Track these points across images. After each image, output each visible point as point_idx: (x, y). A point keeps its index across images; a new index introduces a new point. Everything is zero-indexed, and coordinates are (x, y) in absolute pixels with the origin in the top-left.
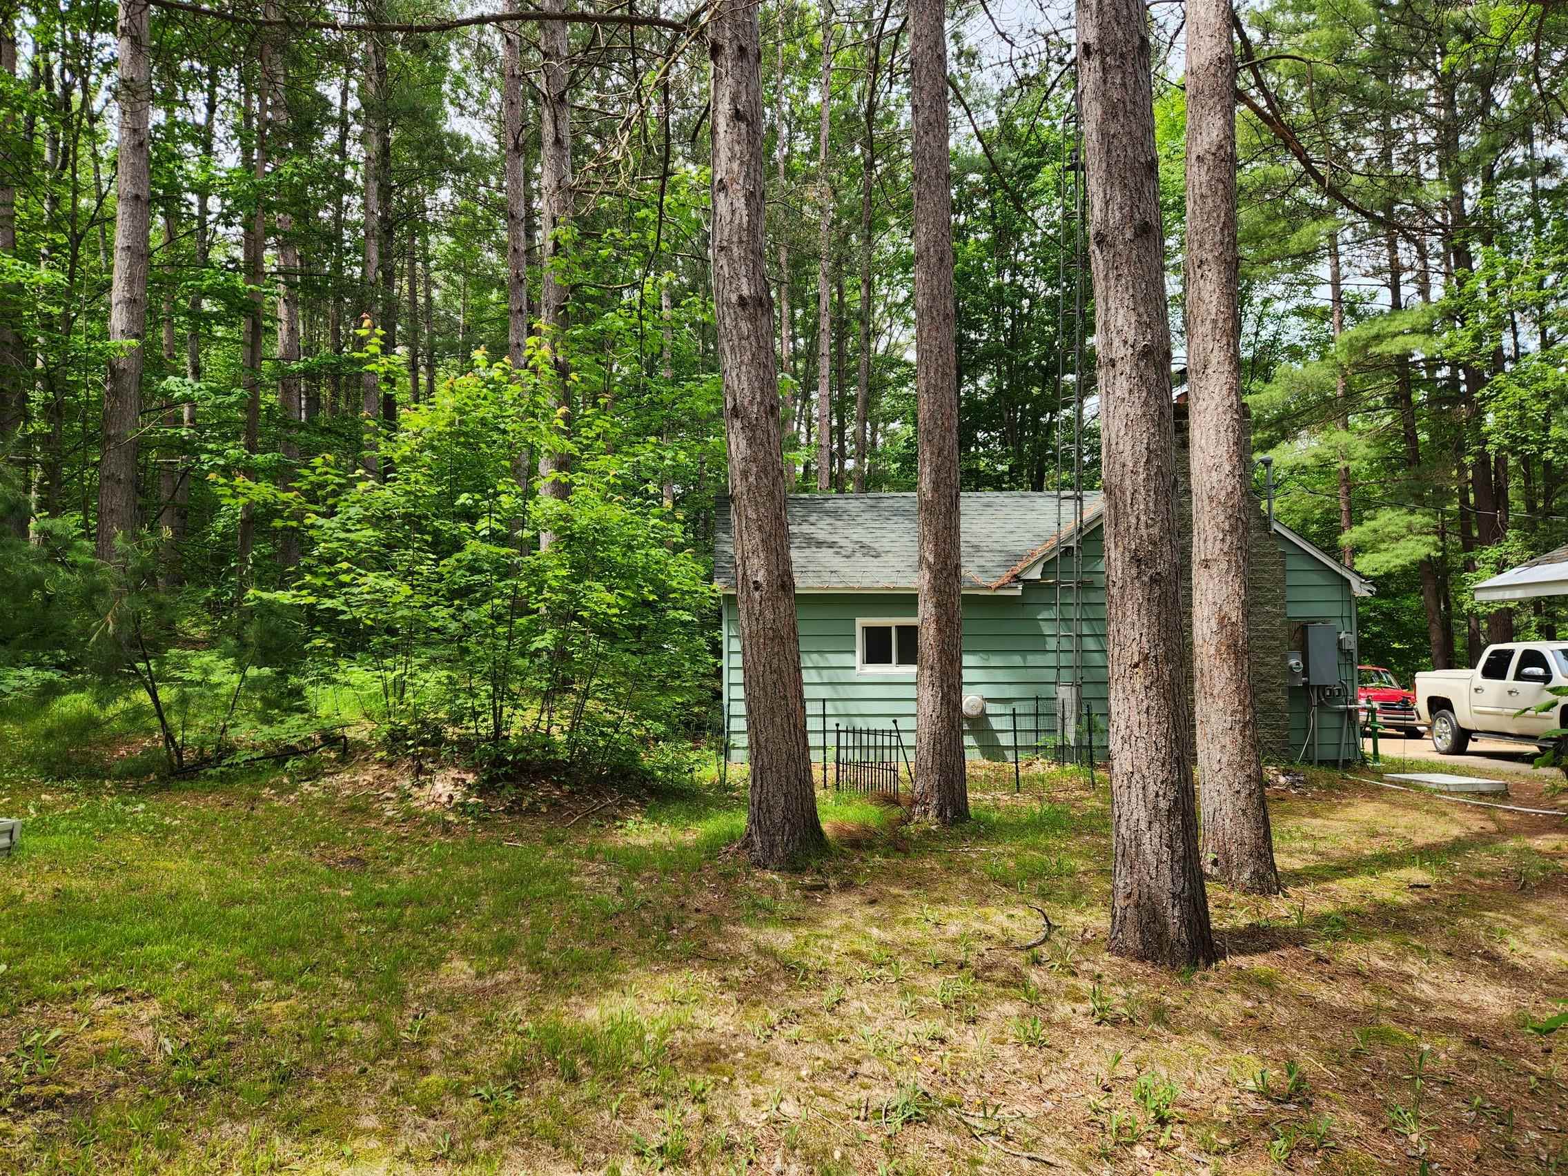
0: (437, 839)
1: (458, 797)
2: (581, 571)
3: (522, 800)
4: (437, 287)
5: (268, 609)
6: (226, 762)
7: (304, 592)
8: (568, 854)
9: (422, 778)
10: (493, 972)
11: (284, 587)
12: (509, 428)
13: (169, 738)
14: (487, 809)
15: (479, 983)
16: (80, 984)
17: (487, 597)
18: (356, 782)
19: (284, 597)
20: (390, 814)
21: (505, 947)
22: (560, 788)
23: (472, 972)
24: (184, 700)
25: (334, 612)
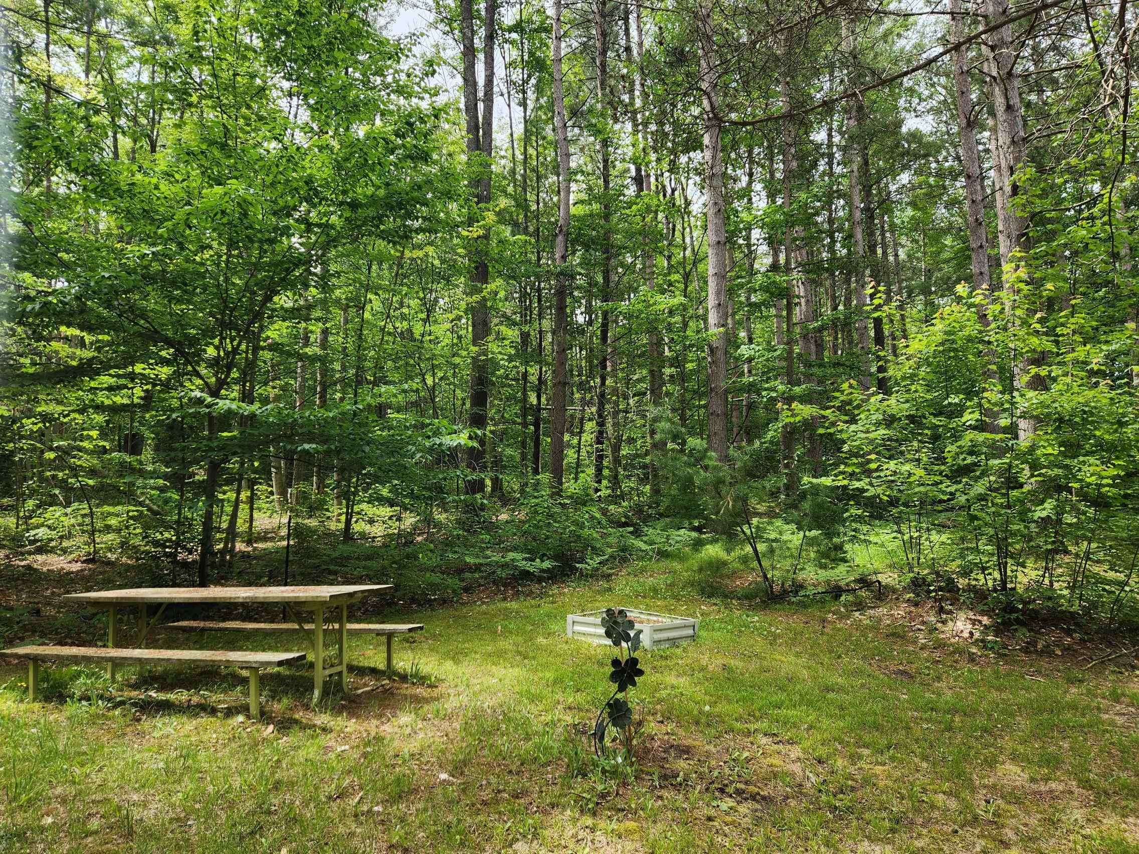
0: (966, 667)
1: (977, 635)
2: (1072, 449)
3: (1036, 642)
4: (903, 246)
5: (816, 490)
6: (802, 593)
7: (840, 477)
8: (1091, 694)
9: (944, 616)
10: (1047, 780)
11: (826, 474)
12: (992, 339)
13: (765, 576)
14: (1005, 647)
15: (1034, 787)
16: (752, 727)
17: (984, 474)
18: (892, 615)
19: (827, 481)
20: (923, 641)
21: (1053, 762)
22: (1071, 636)
23: (1026, 776)
24: (772, 551)
25: (863, 491)
